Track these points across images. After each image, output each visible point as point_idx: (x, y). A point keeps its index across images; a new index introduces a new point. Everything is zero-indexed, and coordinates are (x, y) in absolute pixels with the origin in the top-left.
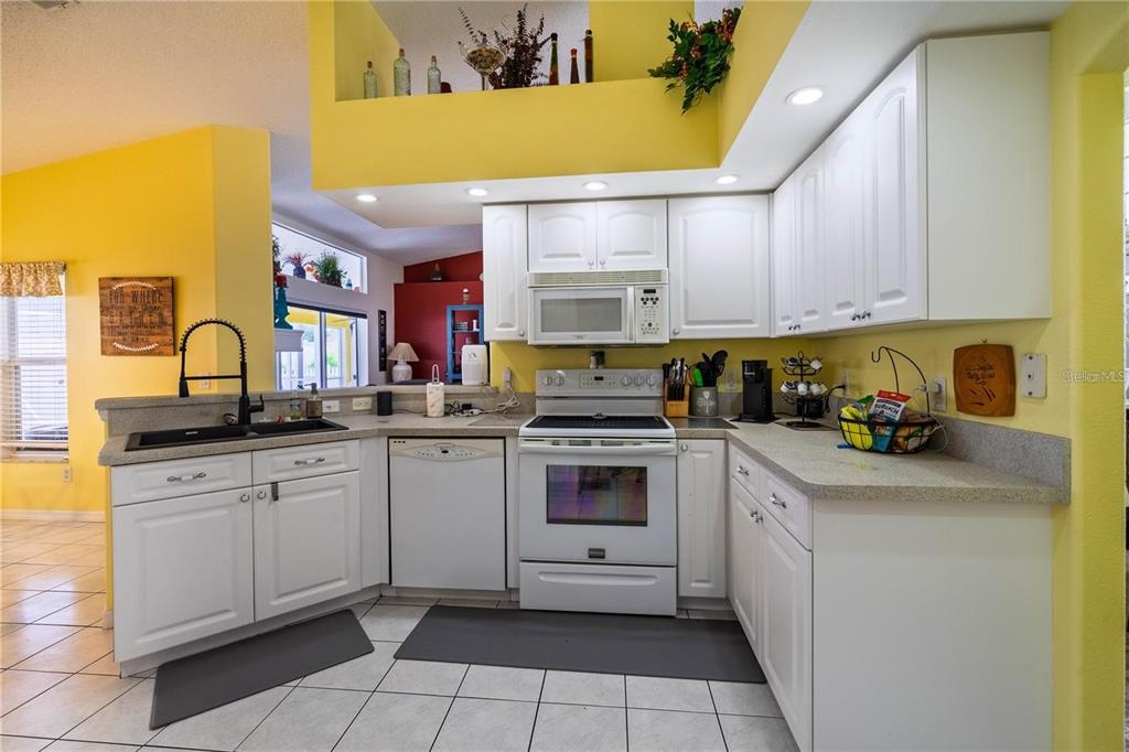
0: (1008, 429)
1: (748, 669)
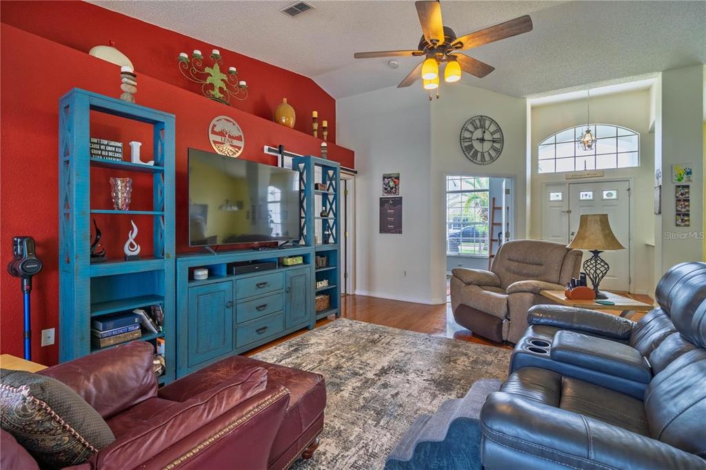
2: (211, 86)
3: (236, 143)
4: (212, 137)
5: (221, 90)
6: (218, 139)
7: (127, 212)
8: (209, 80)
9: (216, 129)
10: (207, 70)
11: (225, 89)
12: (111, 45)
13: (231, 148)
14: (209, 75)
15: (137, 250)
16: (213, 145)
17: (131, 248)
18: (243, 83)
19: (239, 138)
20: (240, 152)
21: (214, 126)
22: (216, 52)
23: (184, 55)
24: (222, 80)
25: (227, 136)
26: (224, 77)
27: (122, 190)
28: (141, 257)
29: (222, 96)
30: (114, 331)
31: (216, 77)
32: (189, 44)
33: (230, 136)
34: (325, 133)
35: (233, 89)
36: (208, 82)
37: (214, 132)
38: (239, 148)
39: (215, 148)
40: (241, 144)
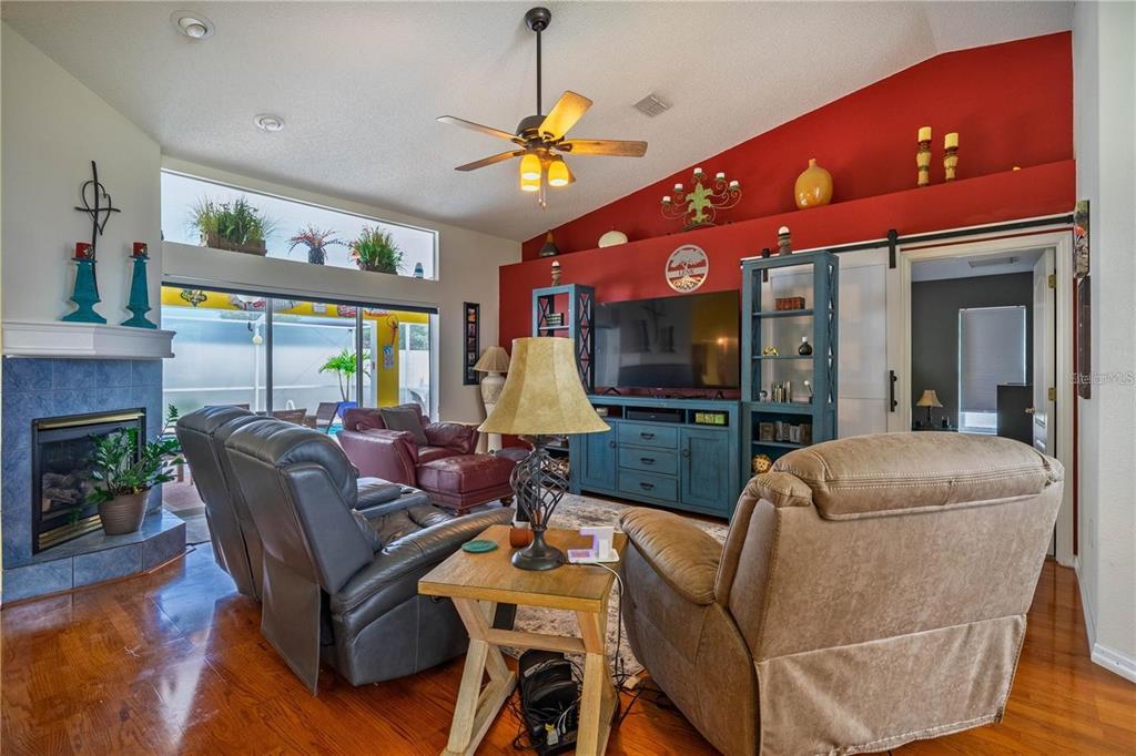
2: (694, 212)
3: (697, 271)
4: (669, 275)
5: (705, 209)
6: (675, 274)
8: (691, 208)
9: (672, 265)
10: (688, 198)
11: (710, 205)
12: (609, 230)
13: (691, 279)
14: (691, 201)
16: (670, 283)
18: (734, 184)
19: (702, 264)
20: (703, 280)
21: (672, 262)
22: (698, 171)
23: (667, 199)
24: (707, 197)
25: (686, 267)
26: (710, 192)
29: (706, 216)
31: (699, 199)
32: (665, 186)
33: (689, 267)
35: (721, 200)
36: (690, 210)
37: (671, 269)
38: (701, 276)
39: (672, 286)
40: (705, 270)
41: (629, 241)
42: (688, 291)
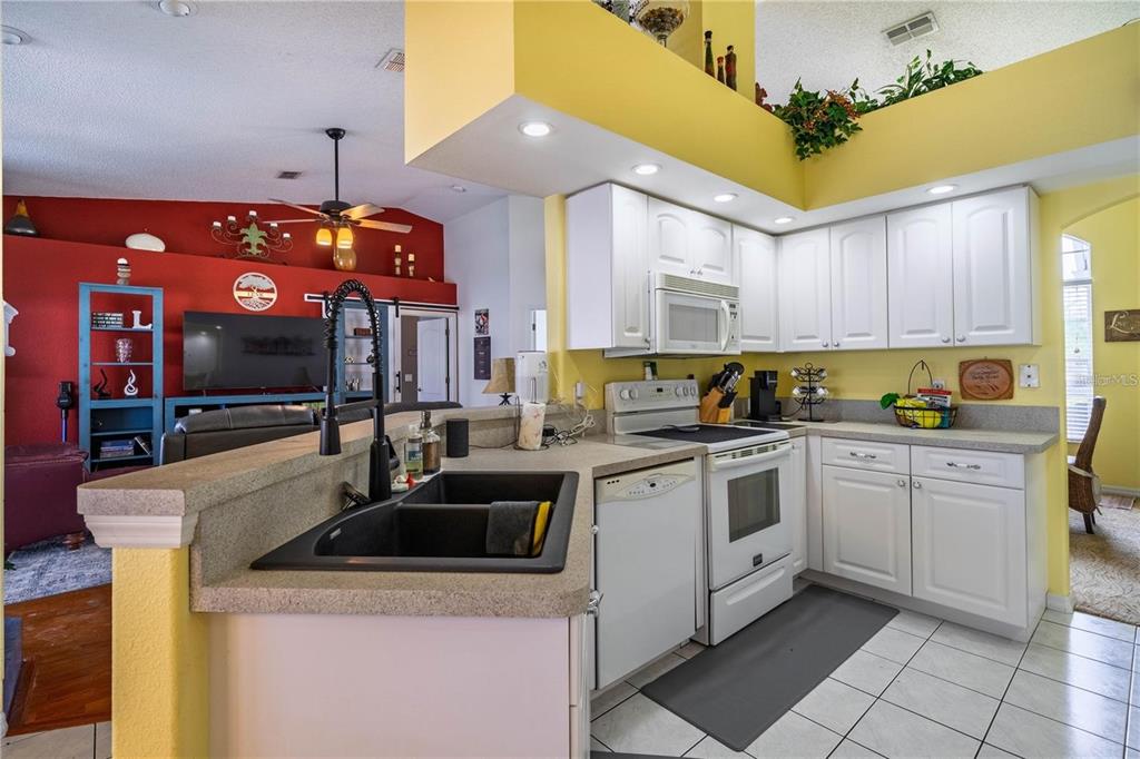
0: (1014, 407)
1: (877, 608)
2: (248, 245)
3: (265, 295)
4: (237, 294)
5: (259, 246)
6: (245, 294)
7: (128, 363)
8: (245, 240)
9: (241, 286)
10: (242, 231)
11: (264, 244)
12: (143, 232)
13: (260, 301)
14: (245, 235)
15: (135, 392)
16: (238, 300)
17: (130, 390)
18: (286, 235)
19: (271, 291)
20: (272, 303)
21: (240, 283)
22: (253, 213)
23: (217, 224)
24: (262, 237)
25: (255, 290)
26: (264, 234)
27: (123, 348)
28: (139, 396)
29: (260, 252)
30: (112, 448)
31: (254, 236)
32: (222, 209)
34: (411, 268)
35: (274, 243)
36: (244, 241)
37: (239, 289)
38: (271, 300)
39: (241, 303)
40: (274, 296)
41: (166, 251)
42: (257, 309)
